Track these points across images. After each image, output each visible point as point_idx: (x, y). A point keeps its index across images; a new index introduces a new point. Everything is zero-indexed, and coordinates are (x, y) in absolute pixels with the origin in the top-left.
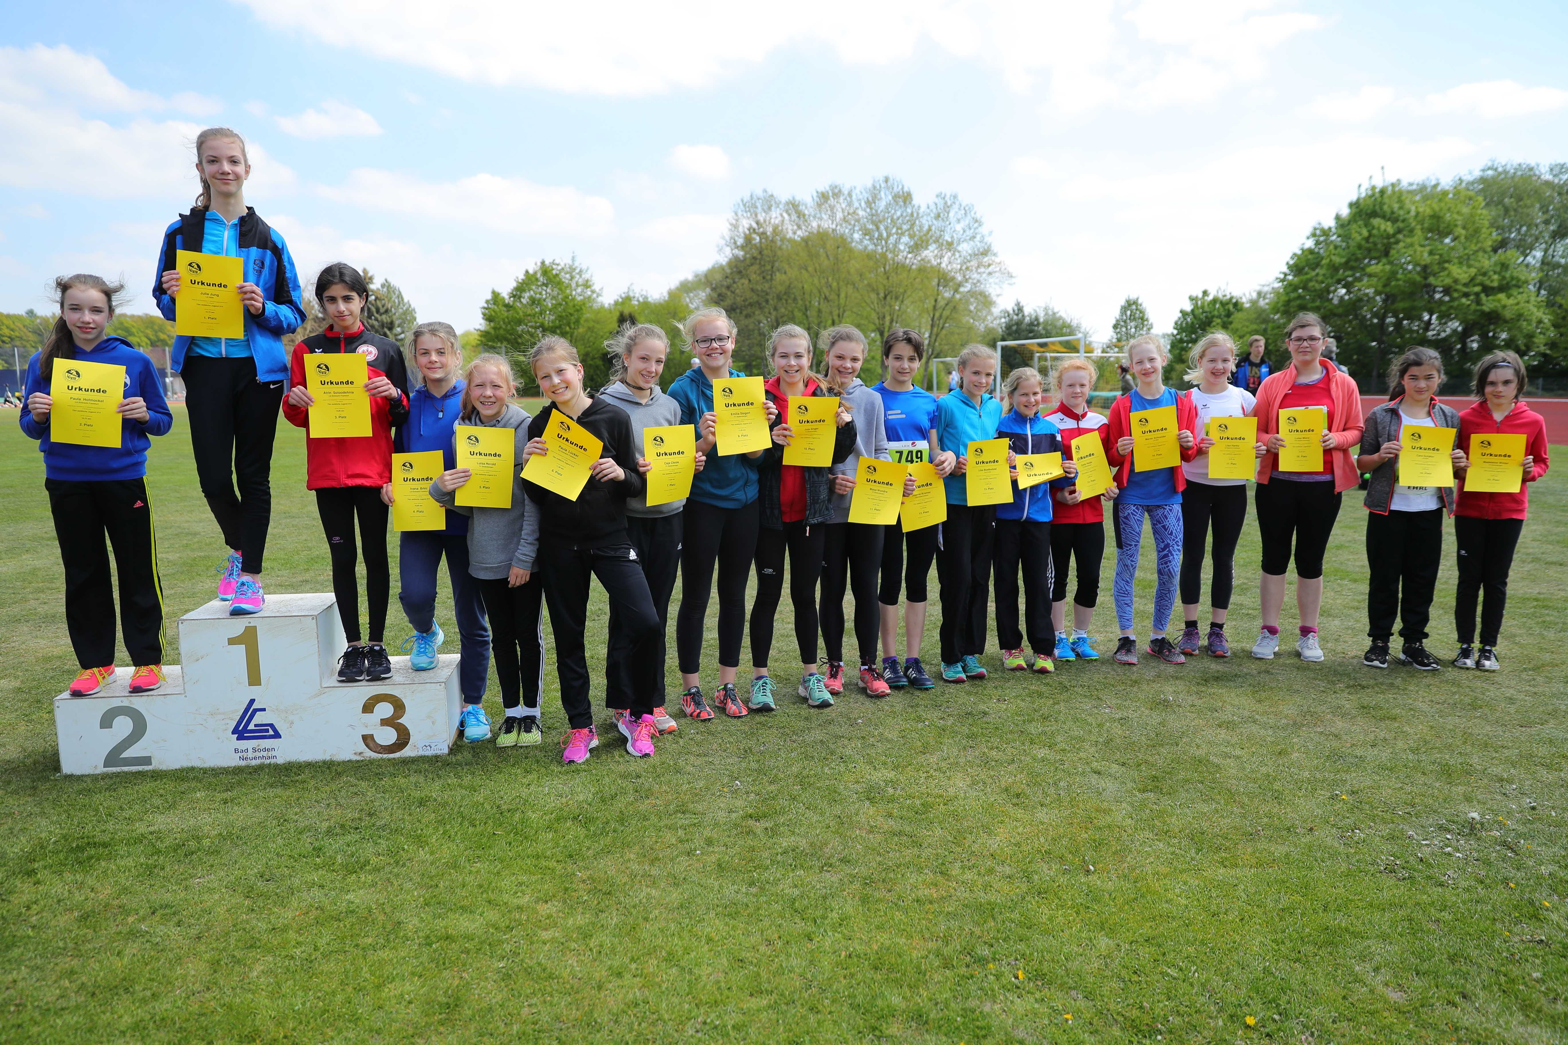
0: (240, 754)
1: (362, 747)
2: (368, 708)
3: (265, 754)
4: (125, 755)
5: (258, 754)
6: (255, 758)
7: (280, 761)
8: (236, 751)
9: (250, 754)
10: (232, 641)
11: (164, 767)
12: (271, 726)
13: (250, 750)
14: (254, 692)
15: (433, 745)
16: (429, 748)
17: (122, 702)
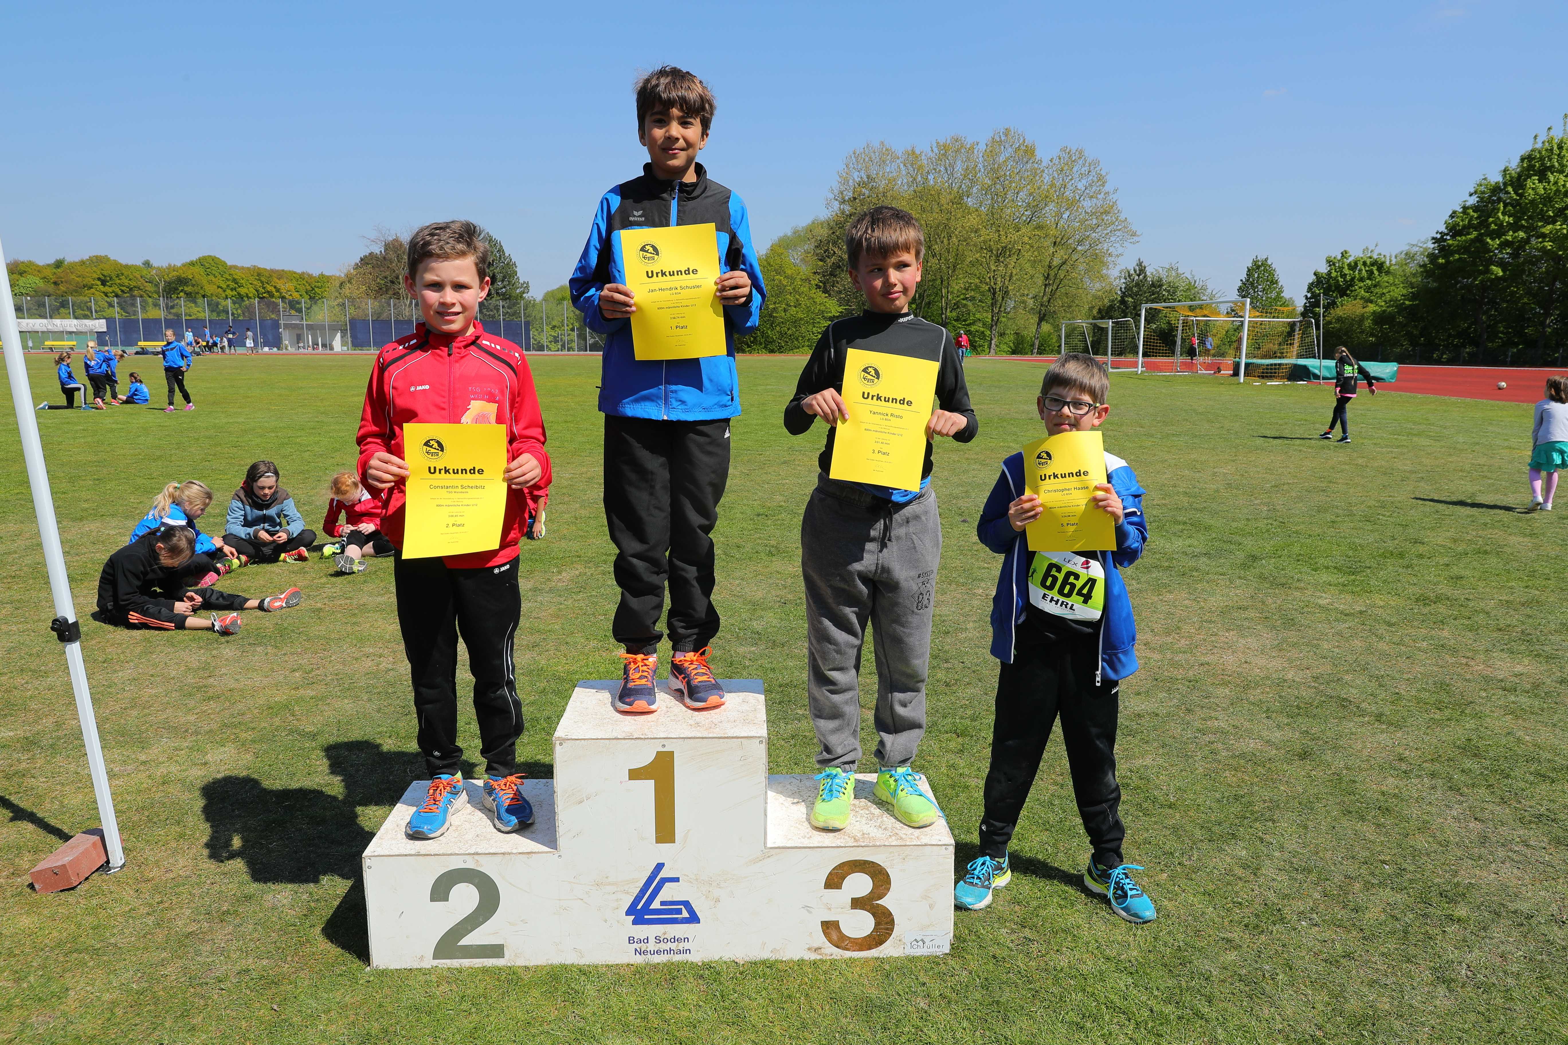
0: (636, 946)
1: (820, 939)
2: (834, 881)
3: (673, 946)
4: (464, 942)
5: (663, 946)
6: (658, 952)
7: (696, 957)
9: (652, 946)
10: (635, 774)
11: (520, 962)
12: (686, 904)
13: (652, 940)
14: (663, 852)
15: (927, 940)
16: (921, 943)
17: (465, 862)
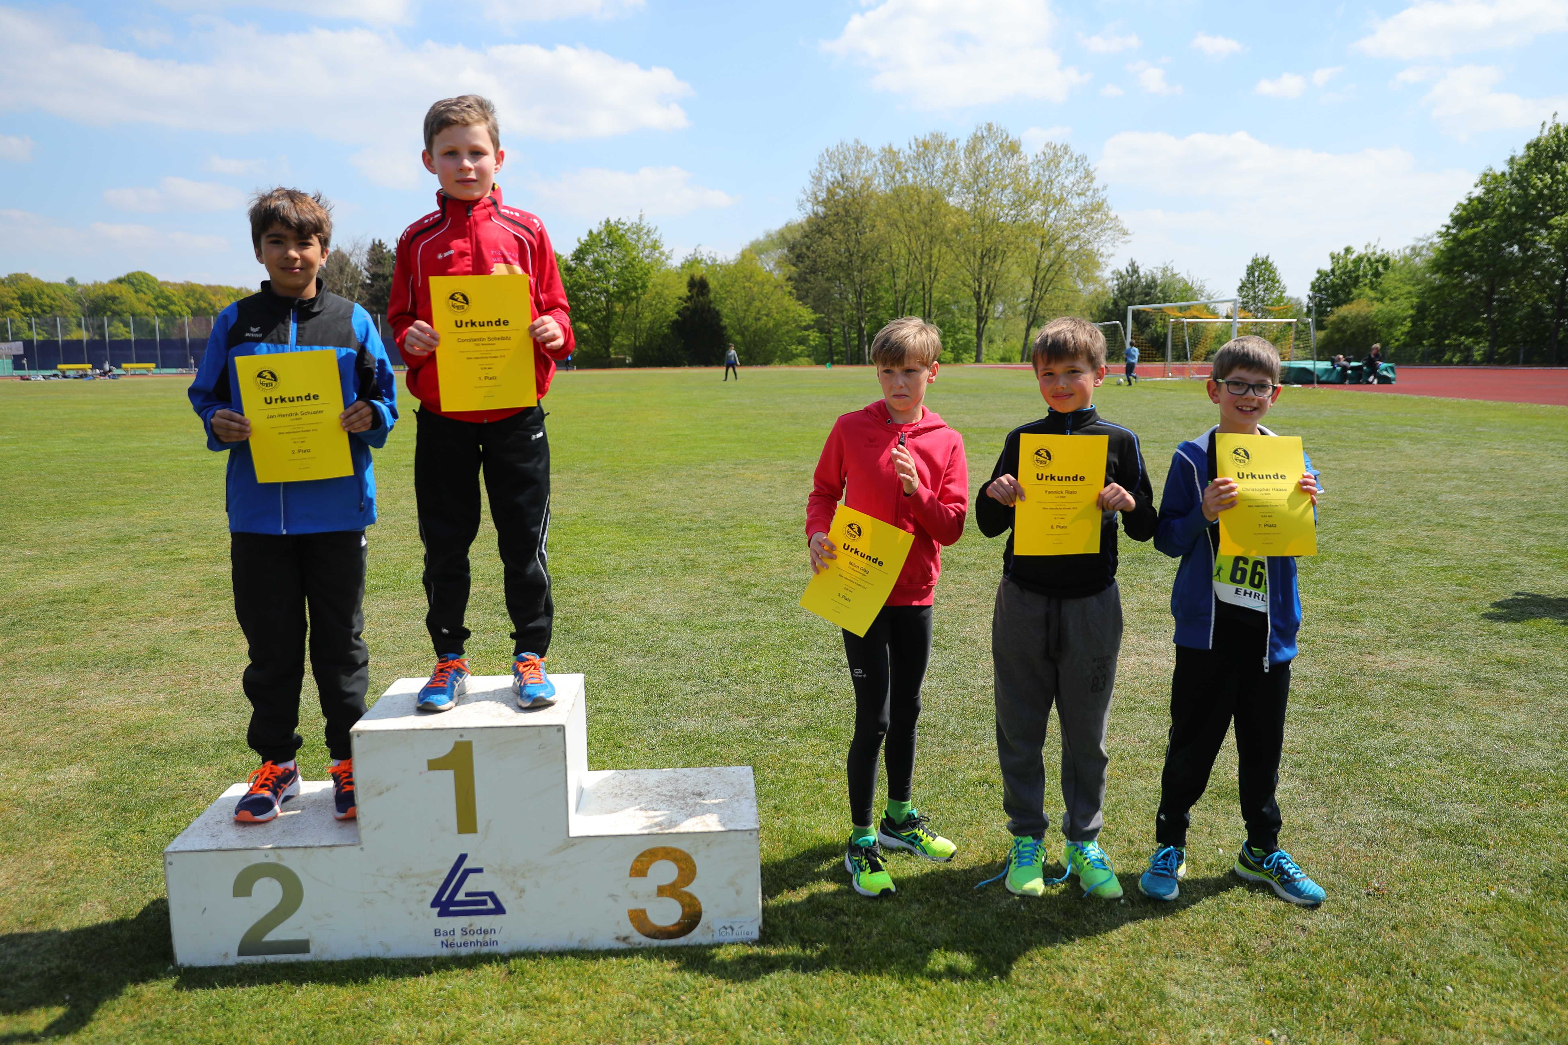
0: (443, 938)
1: (628, 928)
2: (639, 869)
3: (480, 938)
4: (270, 937)
5: (470, 938)
6: (465, 944)
7: (503, 949)
8: (437, 933)
9: (458, 938)
10: (434, 765)
11: (326, 957)
12: (492, 895)
13: (458, 932)
14: (466, 843)
15: (736, 927)
16: (729, 930)
17: (266, 856)
